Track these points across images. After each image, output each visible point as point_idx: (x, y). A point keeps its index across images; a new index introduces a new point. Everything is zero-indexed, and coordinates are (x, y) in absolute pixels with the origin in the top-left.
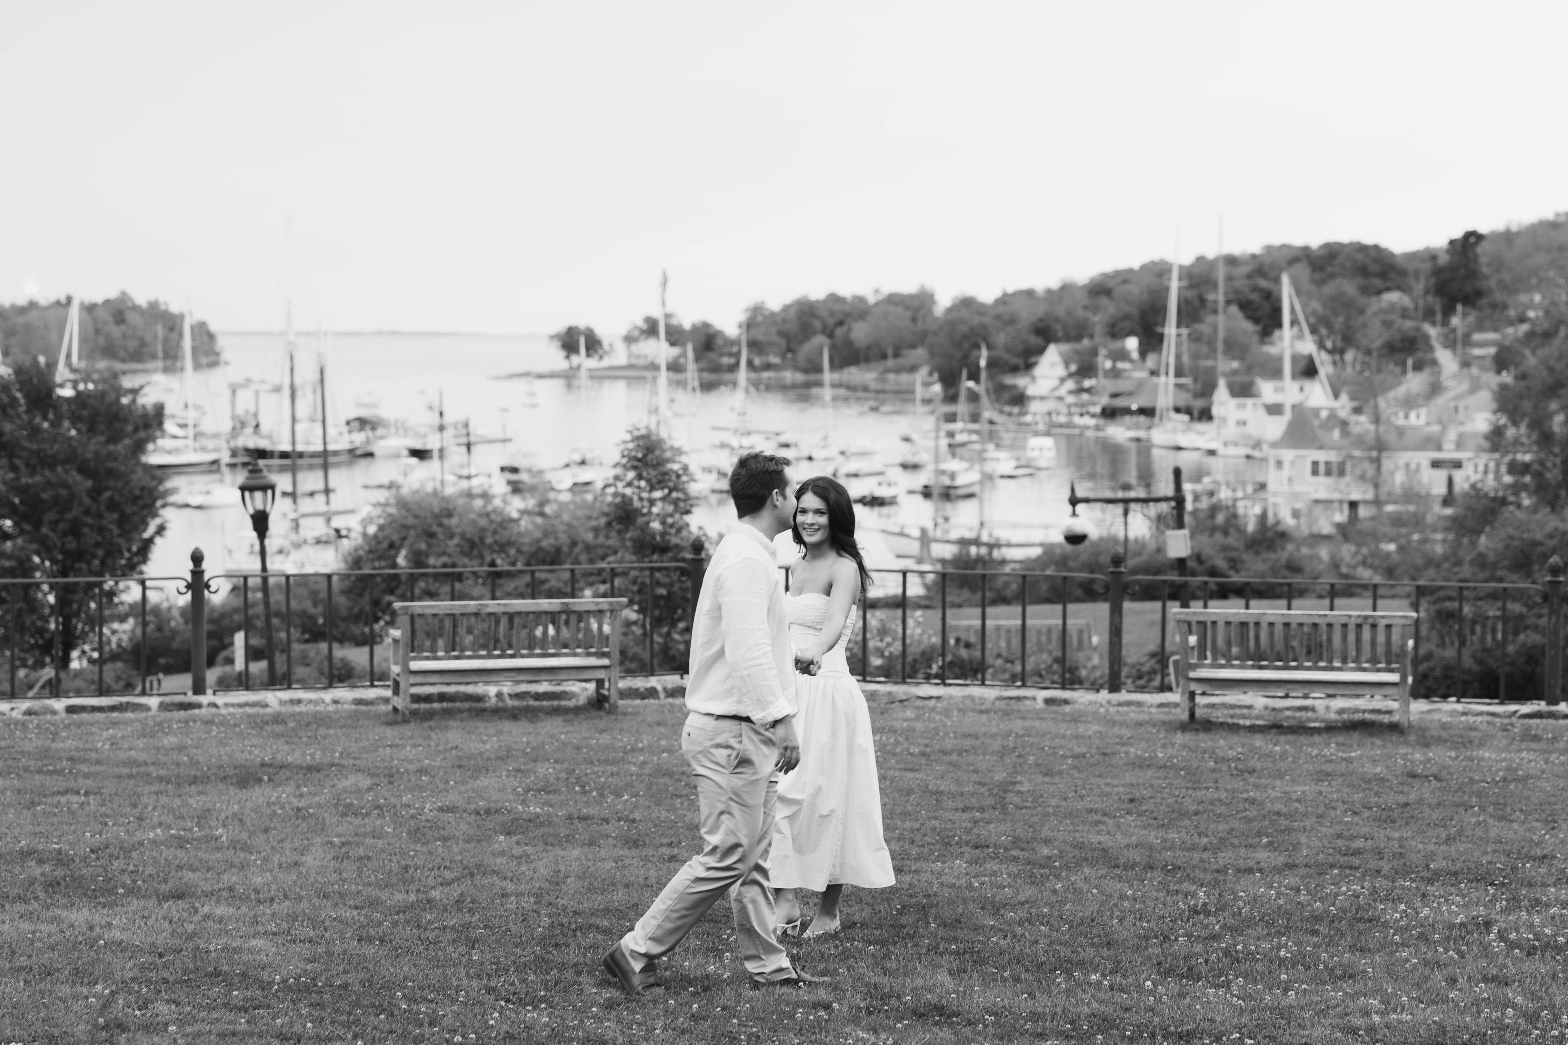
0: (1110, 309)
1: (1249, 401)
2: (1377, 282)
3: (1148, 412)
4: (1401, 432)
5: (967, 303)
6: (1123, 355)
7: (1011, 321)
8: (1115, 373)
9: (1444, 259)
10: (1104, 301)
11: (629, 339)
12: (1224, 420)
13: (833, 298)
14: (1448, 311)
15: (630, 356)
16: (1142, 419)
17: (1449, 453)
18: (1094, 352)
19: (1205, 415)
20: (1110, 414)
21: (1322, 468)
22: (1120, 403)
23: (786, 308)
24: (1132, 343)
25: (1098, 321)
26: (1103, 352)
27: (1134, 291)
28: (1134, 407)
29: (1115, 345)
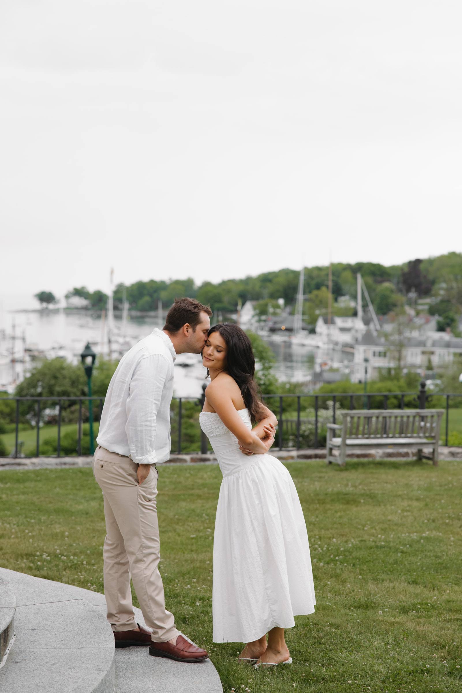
0: (270, 288)
1: (332, 327)
2: (379, 278)
3: (290, 330)
4: (409, 339)
5: (207, 285)
6: (277, 306)
7: (229, 291)
8: (275, 314)
9: (406, 270)
10: (269, 285)
11: (67, 297)
12: (321, 334)
13: (152, 282)
14: (408, 290)
15: (68, 303)
16: (287, 333)
17: (429, 348)
18: (266, 305)
19: (313, 331)
20: (273, 330)
21: (377, 354)
22: (278, 326)
23: (133, 285)
24: (281, 302)
25: (266, 292)
26: (270, 305)
27: (282, 280)
28: (283, 327)
29: (274, 302)
